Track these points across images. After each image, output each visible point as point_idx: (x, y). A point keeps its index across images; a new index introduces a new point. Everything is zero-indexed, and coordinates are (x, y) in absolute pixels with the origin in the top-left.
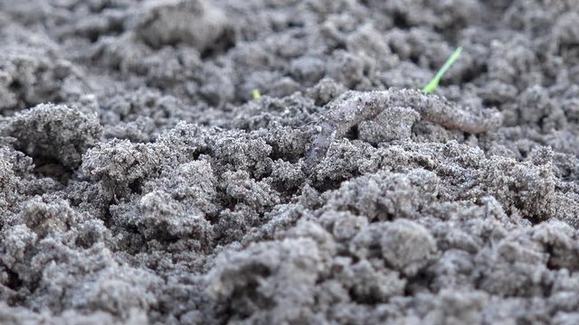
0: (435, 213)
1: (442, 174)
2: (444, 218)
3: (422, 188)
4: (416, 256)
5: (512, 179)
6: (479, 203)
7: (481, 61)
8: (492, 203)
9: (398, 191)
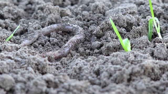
0: (14, 72)
1: (16, 61)
2: (17, 73)
3: (10, 65)
4: (9, 84)
5: (36, 62)
6: (26, 69)
7: (25, 28)
8: (31, 69)
9: (3, 66)
